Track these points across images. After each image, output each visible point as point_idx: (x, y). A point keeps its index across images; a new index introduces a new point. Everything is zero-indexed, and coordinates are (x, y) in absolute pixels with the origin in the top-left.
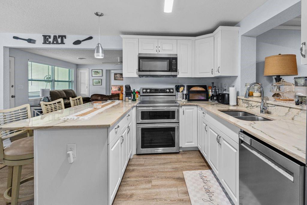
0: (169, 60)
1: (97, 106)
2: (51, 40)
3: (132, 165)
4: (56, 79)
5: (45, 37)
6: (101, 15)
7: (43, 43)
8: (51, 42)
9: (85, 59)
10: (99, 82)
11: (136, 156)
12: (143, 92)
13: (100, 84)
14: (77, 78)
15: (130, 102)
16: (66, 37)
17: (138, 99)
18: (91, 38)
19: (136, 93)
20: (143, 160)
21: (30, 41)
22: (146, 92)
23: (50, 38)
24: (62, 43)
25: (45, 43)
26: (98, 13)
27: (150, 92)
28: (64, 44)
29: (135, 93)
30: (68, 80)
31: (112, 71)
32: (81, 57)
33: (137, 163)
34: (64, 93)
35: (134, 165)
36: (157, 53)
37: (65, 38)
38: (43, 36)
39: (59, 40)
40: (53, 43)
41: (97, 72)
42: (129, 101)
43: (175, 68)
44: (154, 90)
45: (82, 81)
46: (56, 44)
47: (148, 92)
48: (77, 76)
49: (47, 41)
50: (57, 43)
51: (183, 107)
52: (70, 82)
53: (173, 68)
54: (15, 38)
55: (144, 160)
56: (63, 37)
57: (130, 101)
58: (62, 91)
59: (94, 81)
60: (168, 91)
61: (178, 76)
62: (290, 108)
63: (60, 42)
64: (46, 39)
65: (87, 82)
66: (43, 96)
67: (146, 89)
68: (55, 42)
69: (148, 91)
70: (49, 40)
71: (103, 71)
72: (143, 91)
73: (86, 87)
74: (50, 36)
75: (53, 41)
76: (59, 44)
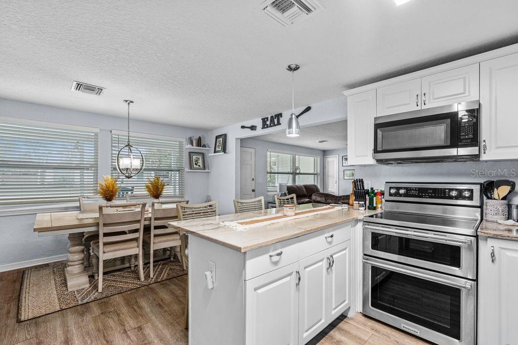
0: (449, 120)
1: (287, 211)
2: (268, 123)
3: (343, 330)
4: (298, 171)
5: (263, 119)
6: (297, 68)
7: (262, 128)
9: (326, 141)
10: (353, 173)
11: (361, 316)
12: (391, 195)
14: (324, 169)
15: (362, 212)
16: (283, 115)
17: (381, 207)
18: (308, 109)
19: (376, 194)
20: (368, 332)
21: (253, 128)
22: (397, 194)
23: (268, 120)
24: (279, 124)
25: (264, 127)
26: (291, 66)
27: (406, 195)
29: (372, 193)
30: (312, 171)
32: (321, 140)
33: (354, 332)
34: (304, 189)
35: (346, 333)
36: (418, 108)
37: (281, 117)
39: (276, 121)
40: (270, 126)
42: (360, 208)
43: (471, 136)
44: (416, 190)
45: (330, 173)
47: (401, 195)
48: (323, 167)
49: (265, 125)
50: (275, 125)
51: (491, 242)
52: (316, 174)
53: (462, 137)
54: (242, 127)
55: (373, 332)
56: (279, 116)
57: (362, 208)
58: (302, 187)
59: (346, 173)
60: (454, 193)
61: (484, 157)
63: (277, 123)
64: (264, 122)
65: (336, 174)
66: (280, 192)
67: (398, 189)
68: (272, 125)
69: (402, 191)
72: (390, 192)
73: (335, 182)
74: (267, 118)
75: (270, 124)
76: (276, 125)
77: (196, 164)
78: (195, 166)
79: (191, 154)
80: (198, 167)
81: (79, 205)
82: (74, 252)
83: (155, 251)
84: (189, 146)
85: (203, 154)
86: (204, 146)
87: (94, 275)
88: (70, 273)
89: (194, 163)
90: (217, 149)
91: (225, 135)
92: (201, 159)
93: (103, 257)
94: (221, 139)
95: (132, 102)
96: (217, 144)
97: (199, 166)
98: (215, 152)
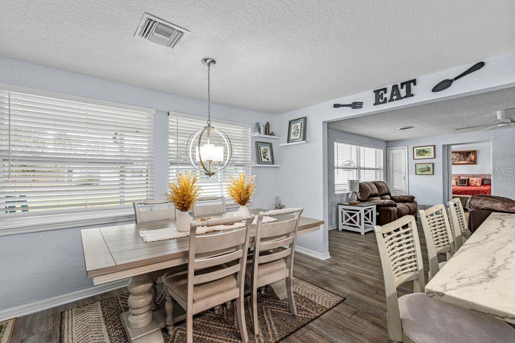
2: (387, 95)
4: (362, 166)
5: (377, 92)
7: (374, 105)
8: (388, 99)
9: (412, 127)
10: (429, 168)
13: (431, 172)
14: (388, 163)
16: (418, 81)
18: (479, 66)
21: (356, 105)
23: (386, 93)
24: (409, 94)
25: (377, 103)
28: (413, 95)
30: (374, 167)
31: (452, 146)
32: (406, 126)
34: (375, 188)
37: (415, 84)
38: (374, 92)
39: (403, 92)
40: (391, 100)
41: (424, 151)
45: (396, 168)
46: (396, 100)
48: (386, 161)
49: (380, 99)
50: (400, 98)
52: (378, 169)
54: (336, 106)
56: (409, 84)
59: (419, 167)
63: (405, 95)
64: (379, 96)
65: (404, 169)
66: (351, 191)
68: (395, 98)
70: (385, 96)
71: (436, 147)
73: (403, 178)
74: (385, 90)
75: (392, 97)
76: (402, 98)
77: (264, 157)
78: (264, 160)
79: (258, 144)
80: (266, 160)
81: (134, 213)
82: (139, 294)
83: (259, 290)
84: (257, 134)
85: (271, 145)
86: (272, 134)
87: (168, 328)
88: (134, 327)
89: (262, 155)
90: (292, 137)
91: (305, 119)
92: (269, 150)
93: (192, 309)
94: (299, 125)
95: (213, 62)
96: (292, 131)
97: (268, 159)
98: (288, 142)
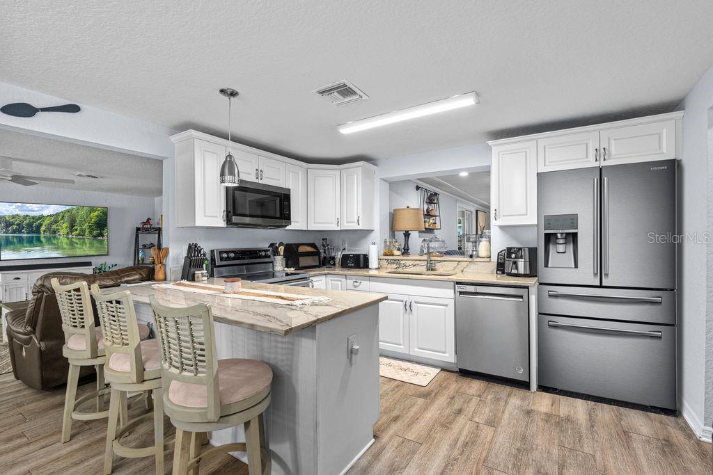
0: (279, 198)
18: (74, 109)
22: (228, 258)
27: (234, 258)
43: (288, 213)
44: (240, 253)
47: (231, 259)
53: (285, 212)
60: (263, 253)
61: (289, 227)
62: (459, 261)
67: (227, 252)
69: (232, 255)
72: (221, 257)
